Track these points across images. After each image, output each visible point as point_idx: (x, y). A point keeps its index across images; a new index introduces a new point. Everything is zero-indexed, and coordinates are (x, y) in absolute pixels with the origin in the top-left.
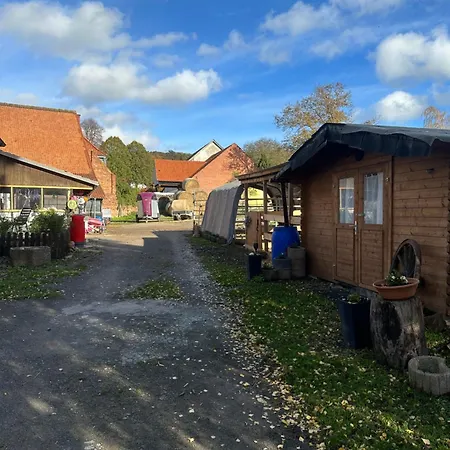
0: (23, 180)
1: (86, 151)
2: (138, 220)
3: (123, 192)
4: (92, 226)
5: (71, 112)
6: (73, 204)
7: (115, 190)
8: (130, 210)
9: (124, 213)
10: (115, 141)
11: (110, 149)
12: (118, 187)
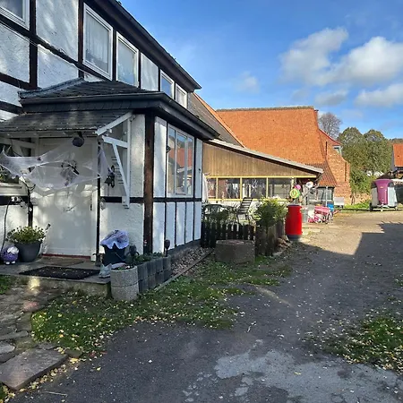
0: (251, 170)
1: (321, 142)
2: (372, 209)
3: (357, 180)
4: (319, 215)
5: (309, 108)
6: (295, 193)
7: (348, 178)
8: (363, 198)
9: (358, 201)
10: (352, 131)
11: (347, 139)
12: (352, 175)
